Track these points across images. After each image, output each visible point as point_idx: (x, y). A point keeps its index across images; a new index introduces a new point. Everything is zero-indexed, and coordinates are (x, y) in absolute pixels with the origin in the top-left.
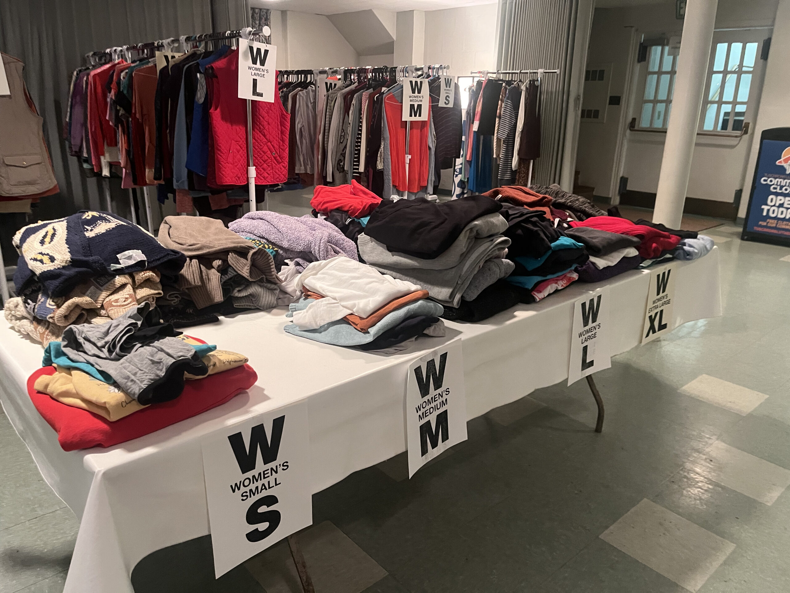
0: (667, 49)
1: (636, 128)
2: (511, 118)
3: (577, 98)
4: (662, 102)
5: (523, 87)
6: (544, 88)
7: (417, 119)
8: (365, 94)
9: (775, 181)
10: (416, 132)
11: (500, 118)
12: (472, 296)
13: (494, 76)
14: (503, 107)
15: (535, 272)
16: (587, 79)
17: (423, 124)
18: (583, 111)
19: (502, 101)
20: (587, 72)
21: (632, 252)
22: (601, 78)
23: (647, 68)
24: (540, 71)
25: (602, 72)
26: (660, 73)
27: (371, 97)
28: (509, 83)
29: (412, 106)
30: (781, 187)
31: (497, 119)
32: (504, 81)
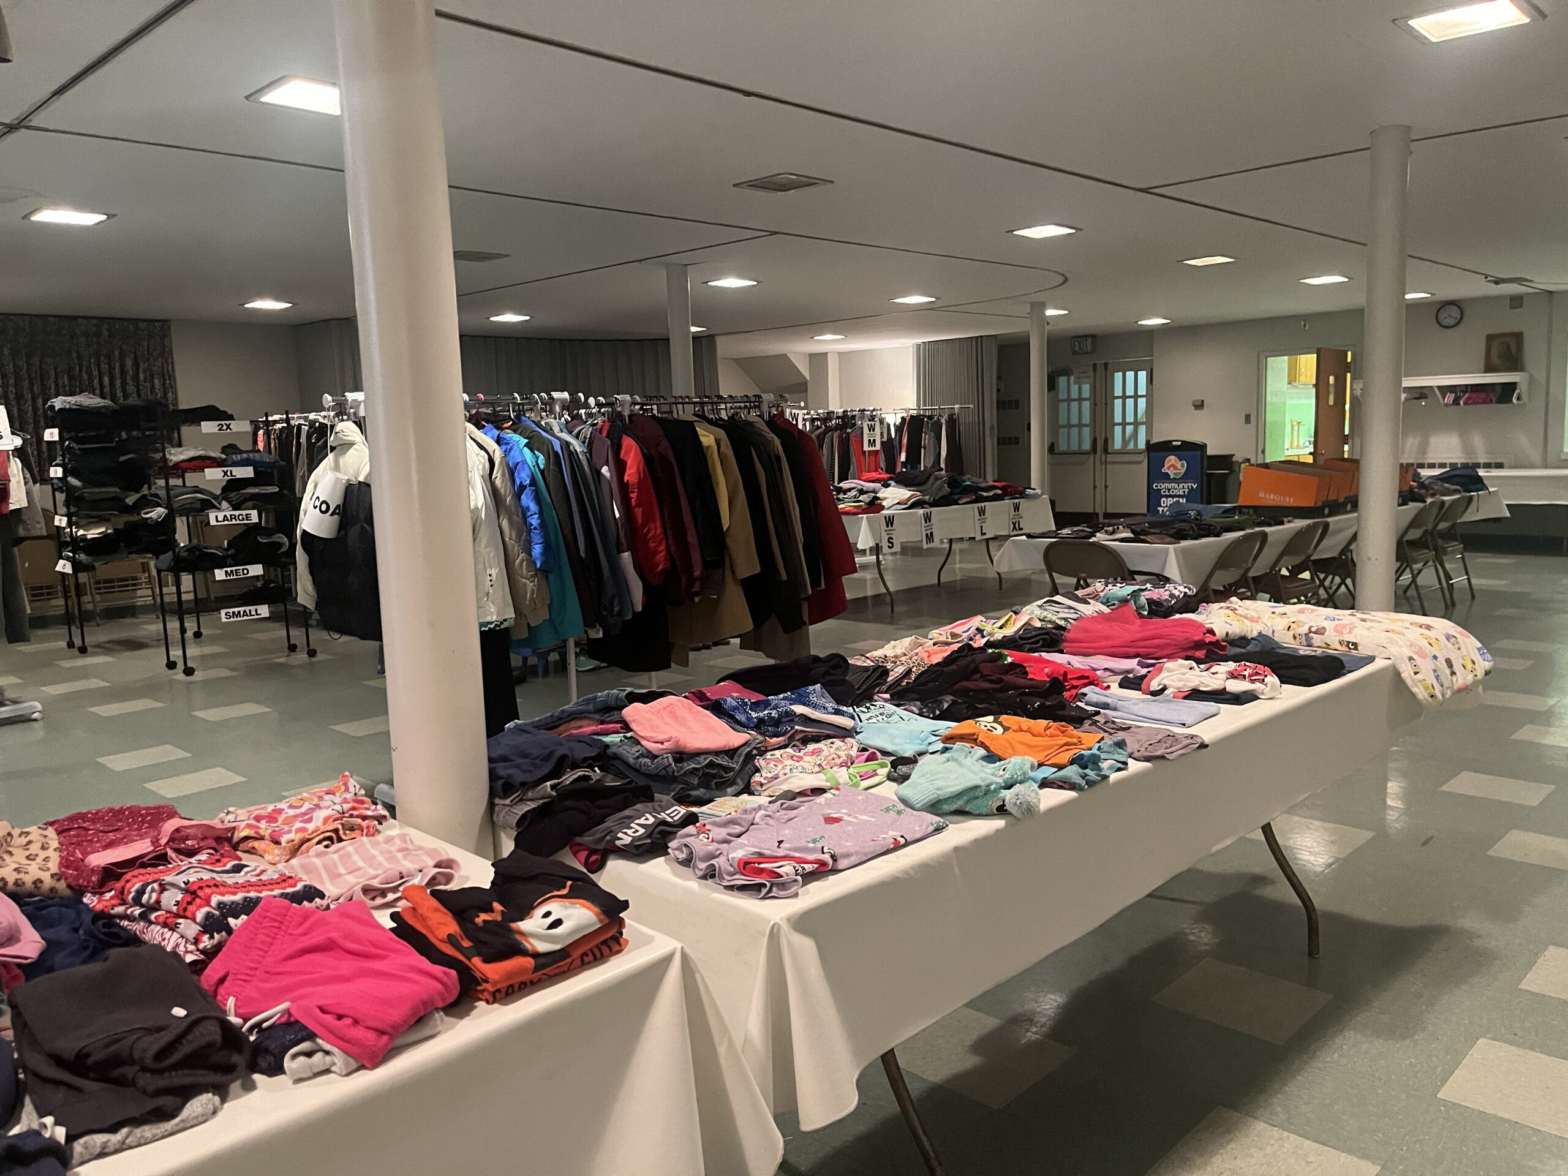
0: (1072, 378)
1: (1056, 451)
2: (935, 448)
3: (992, 428)
4: (1074, 426)
5: (943, 421)
6: (962, 420)
7: (873, 449)
8: (836, 434)
9: (1163, 486)
10: (873, 458)
11: (925, 448)
12: (937, 498)
13: (915, 412)
14: (926, 439)
15: (958, 494)
16: (998, 408)
17: (877, 452)
18: (998, 439)
19: (926, 434)
20: (998, 403)
21: (999, 492)
22: (1017, 407)
23: (1057, 395)
24: (957, 406)
25: (1017, 402)
26: (1069, 400)
27: (840, 437)
28: (930, 417)
29: (870, 440)
30: (1169, 490)
31: (922, 450)
32: (925, 416)
